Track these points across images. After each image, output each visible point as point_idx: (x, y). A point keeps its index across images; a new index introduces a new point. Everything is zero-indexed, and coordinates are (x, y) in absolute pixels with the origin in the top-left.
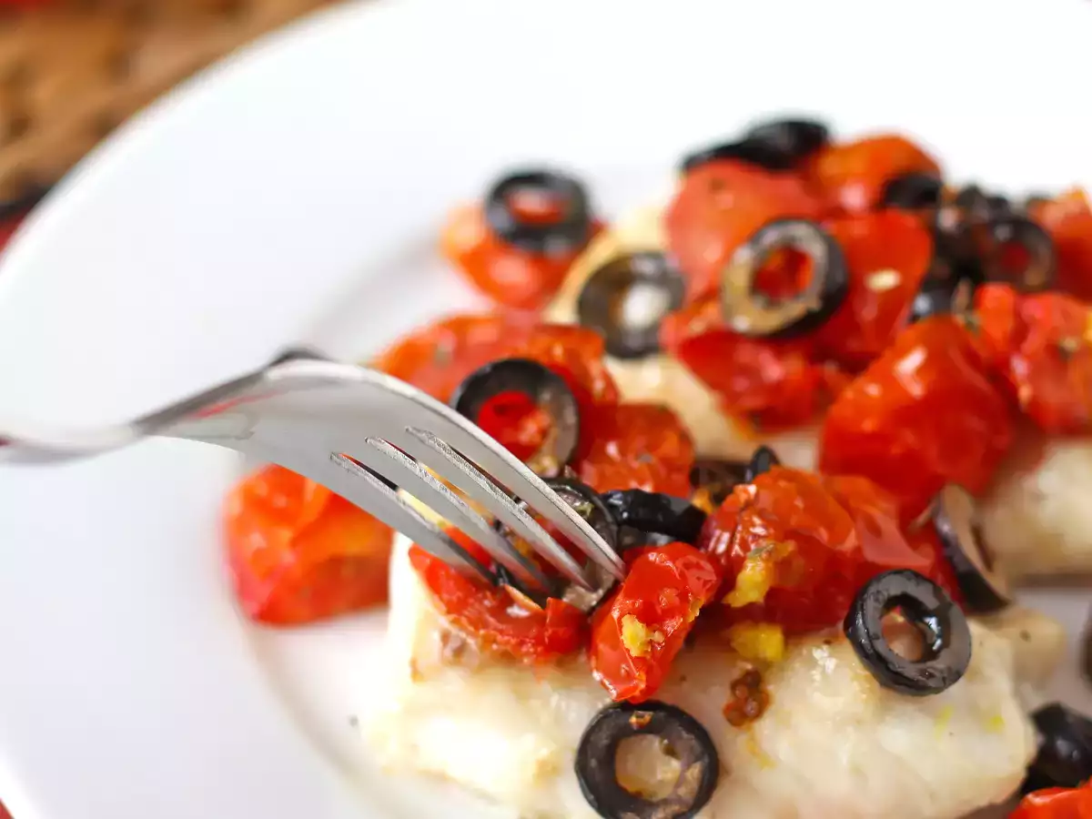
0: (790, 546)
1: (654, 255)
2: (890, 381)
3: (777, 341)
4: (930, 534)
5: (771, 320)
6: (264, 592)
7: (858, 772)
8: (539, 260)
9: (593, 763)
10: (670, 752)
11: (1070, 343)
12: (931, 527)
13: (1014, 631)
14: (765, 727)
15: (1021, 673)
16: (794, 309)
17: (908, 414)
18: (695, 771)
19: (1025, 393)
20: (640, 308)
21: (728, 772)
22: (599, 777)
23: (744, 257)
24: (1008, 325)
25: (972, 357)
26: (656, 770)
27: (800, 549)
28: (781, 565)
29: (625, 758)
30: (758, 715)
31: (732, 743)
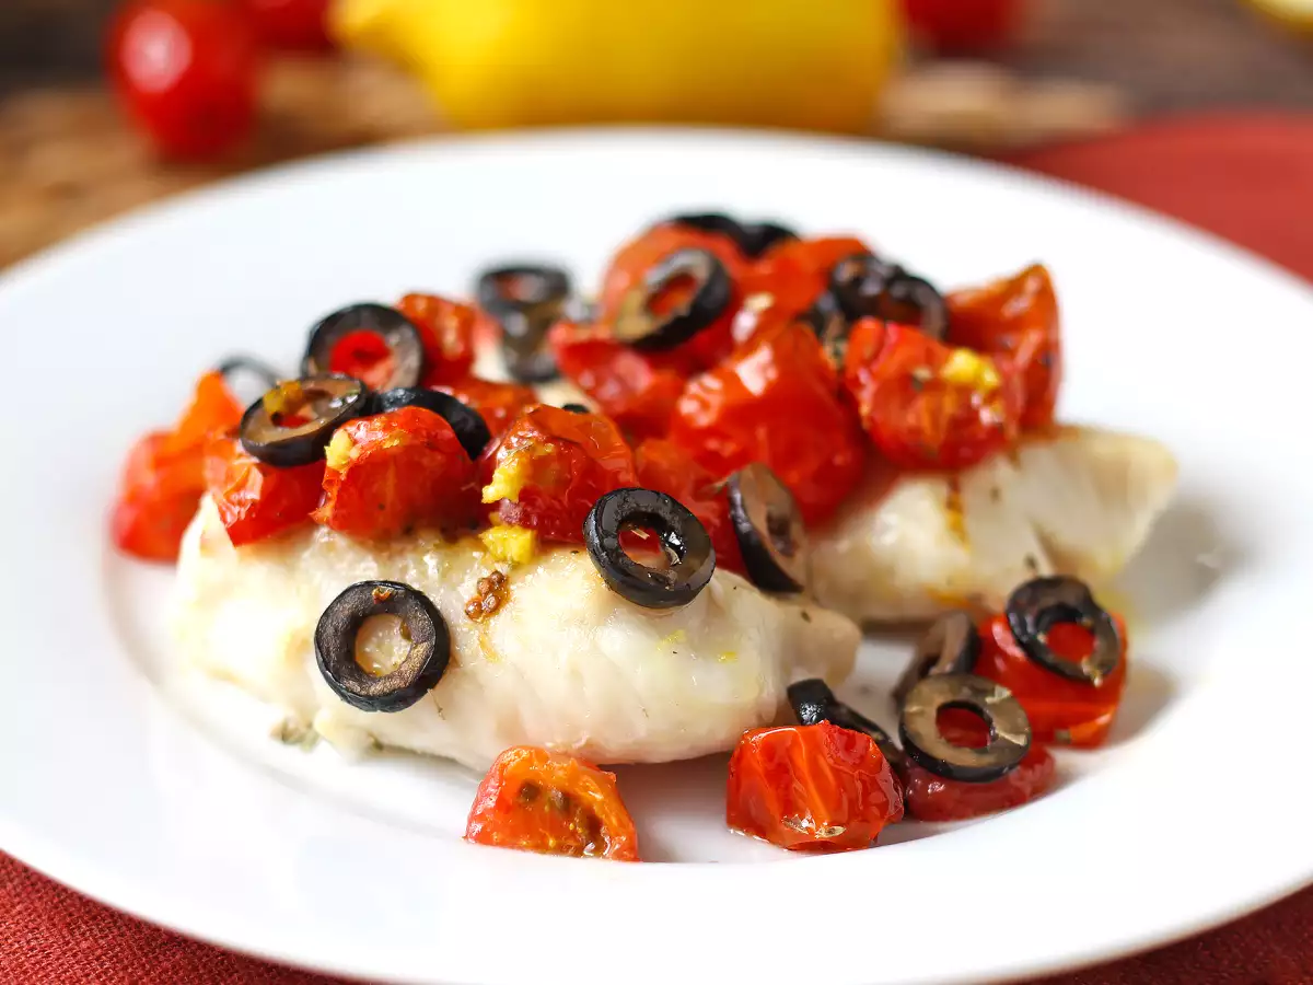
0: (550, 448)
2: (733, 381)
4: (725, 499)
7: (576, 675)
9: (330, 630)
10: (407, 636)
11: (923, 373)
12: (726, 491)
14: (498, 623)
15: (792, 650)
17: (742, 412)
18: (422, 649)
19: (865, 410)
21: (456, 663)
22: (333, 644)
24: (868, 352)
26: (393, 652)
27: (560, 456)
28: (536, 466)
29: (367, 640)
30: (495, 610)
31: (468, 638)
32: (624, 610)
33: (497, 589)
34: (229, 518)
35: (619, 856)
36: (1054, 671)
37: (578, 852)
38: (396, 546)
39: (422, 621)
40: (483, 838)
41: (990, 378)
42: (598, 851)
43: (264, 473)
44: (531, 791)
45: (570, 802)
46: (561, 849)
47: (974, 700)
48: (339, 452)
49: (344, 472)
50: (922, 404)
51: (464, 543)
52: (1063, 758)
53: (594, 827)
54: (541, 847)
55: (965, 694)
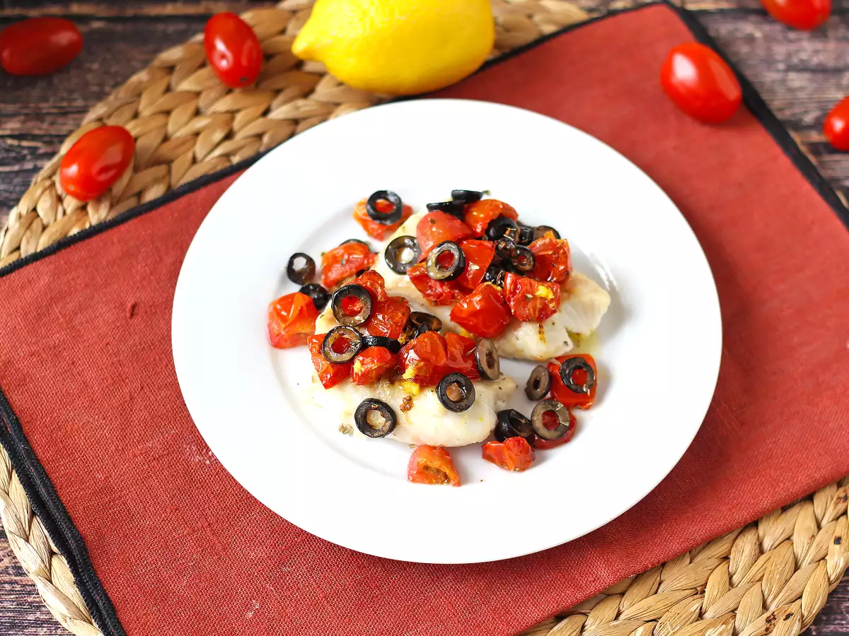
0: (422, 364)
1: (412, 238)
2: (470, 303)
3: (442, 282)
4: (473, 356)
5: (439, 276)
6: (277, 339)
7: (437, 429)
8: (382, 225)
9: (360, 416)
10: (383, 416)
11: (530, 296)
12: (473, 355)
13: (496, 387)
14: (411, 413)
15: (497, 398)
16: (447, 274)
17: (475, 314)
19: (513, 311)
20: (407, 255)
21: (399, 424)
22: (361, 420)
23: (436, 251)
25: (497, 298)
26: (378, 419)
27: (425, 365)
28: (419, 369)
29: (370, 415)
30: (409, 409)
31: (401, 416)
32: (450, 412)
33: (409, 401)
34: (324, 382)
35: (454, 485)
36: (576, 391)
37: (442, 483)
38: (375, 386)
39: (388, 414)
40: (414, 481)
41: (551, 296)
42: (449, 482)
43: (333, 367)
44: (426, 468)
45: (438, 471)
46: (437, 483)
47: (552, 409)
48: (357, 367)
49: (360, 373)
50: (530, 305)
51: (396, 384)
52: (579, 414)
53: (446, 477)
54: (431, 483)
55: (550, 408)
